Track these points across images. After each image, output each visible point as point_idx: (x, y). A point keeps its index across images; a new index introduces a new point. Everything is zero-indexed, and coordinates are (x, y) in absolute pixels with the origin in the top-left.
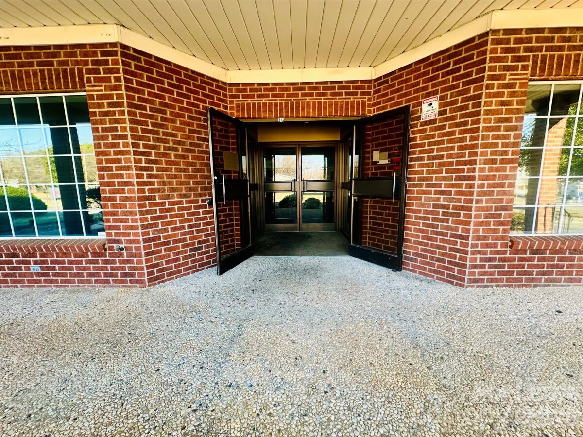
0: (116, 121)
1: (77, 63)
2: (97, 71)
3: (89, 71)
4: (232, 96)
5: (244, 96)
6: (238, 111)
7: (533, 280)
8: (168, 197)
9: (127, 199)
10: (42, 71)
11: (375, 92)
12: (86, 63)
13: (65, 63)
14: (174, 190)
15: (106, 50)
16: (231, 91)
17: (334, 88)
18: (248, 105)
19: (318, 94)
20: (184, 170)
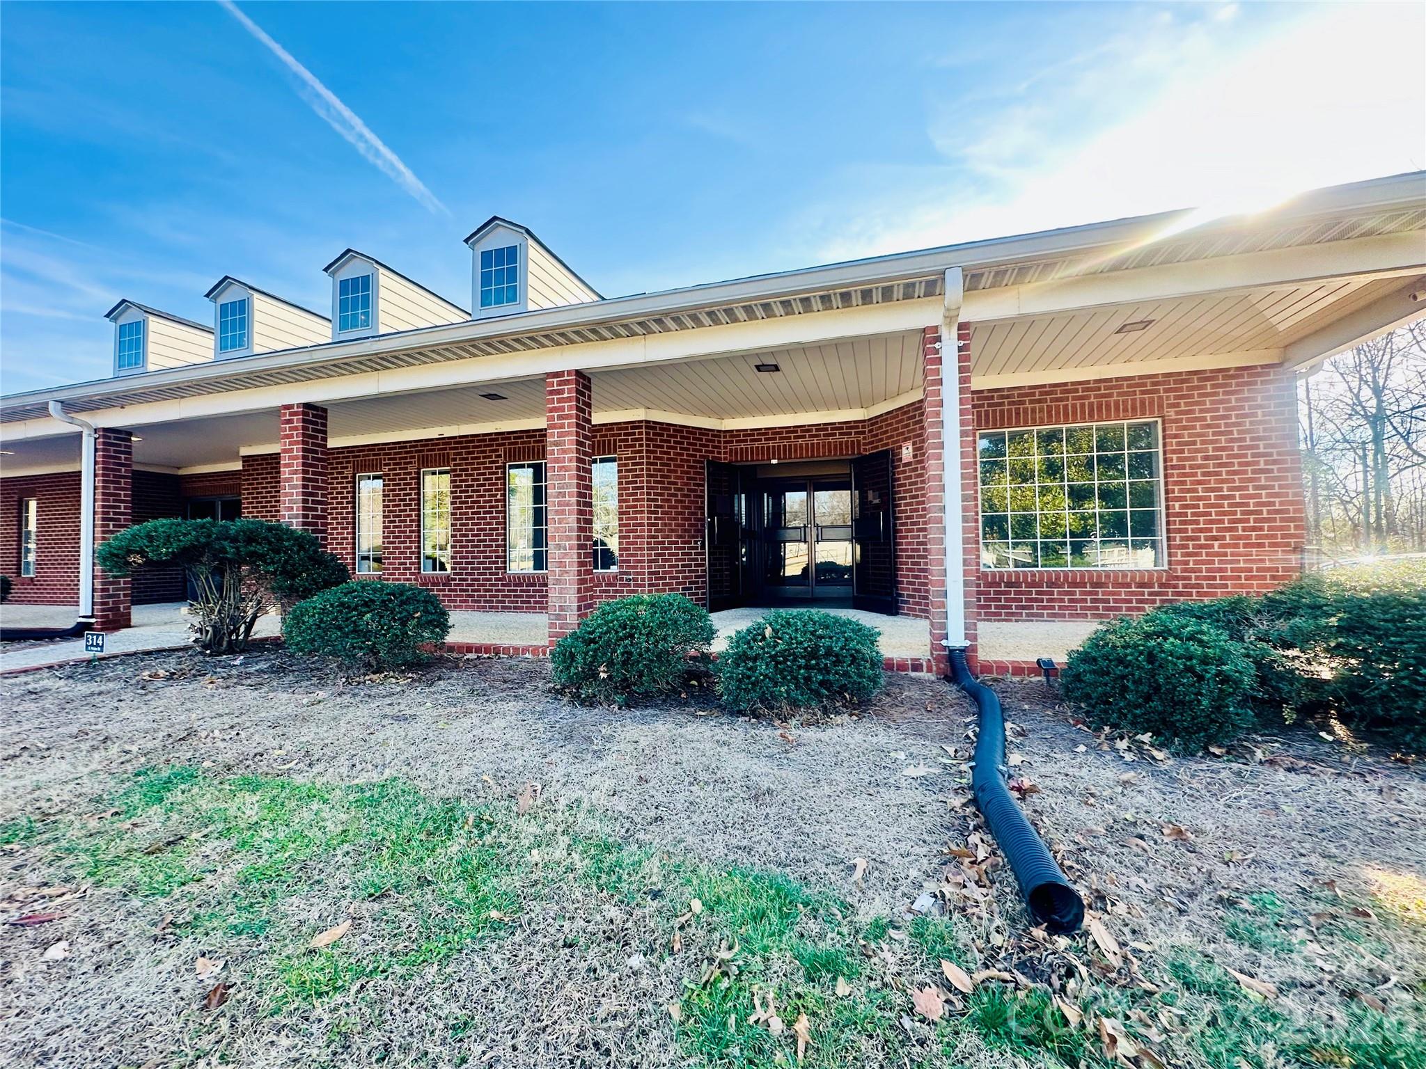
0: (637, 476)
1: (613, 435)
2: (627, 440)
3: (621, 441)
4: (725, 442)
5: (737, 441)
6: (731, 456)
7: (1013, 614)
8: (668, 537)
9: (638, 537)
11: (870, 431)
12: (620, 435)
13: (606, 436)
14: (672, 531)
15: (635, 425)
16: (725, 437)
17: (827, 429)
18: (742, 449)
19: (811, 436)
20: (681, 513)
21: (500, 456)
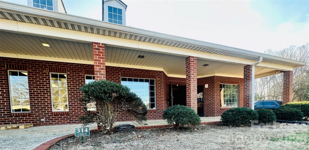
1: (155, 74)
2: (158, 76)
5: (171, 80)
10: (148, 74)
13: (153, 74)
21: (119, 74)
